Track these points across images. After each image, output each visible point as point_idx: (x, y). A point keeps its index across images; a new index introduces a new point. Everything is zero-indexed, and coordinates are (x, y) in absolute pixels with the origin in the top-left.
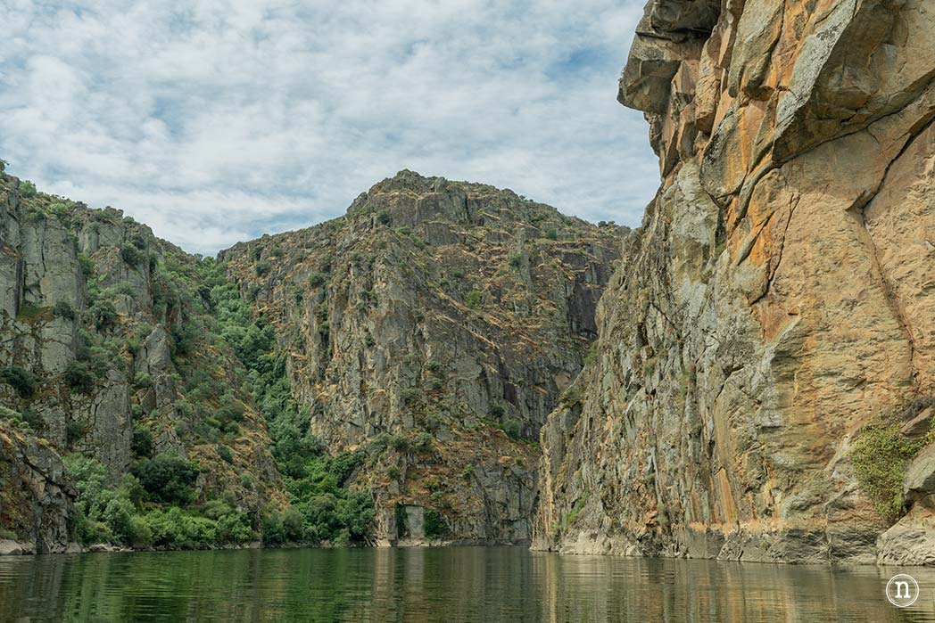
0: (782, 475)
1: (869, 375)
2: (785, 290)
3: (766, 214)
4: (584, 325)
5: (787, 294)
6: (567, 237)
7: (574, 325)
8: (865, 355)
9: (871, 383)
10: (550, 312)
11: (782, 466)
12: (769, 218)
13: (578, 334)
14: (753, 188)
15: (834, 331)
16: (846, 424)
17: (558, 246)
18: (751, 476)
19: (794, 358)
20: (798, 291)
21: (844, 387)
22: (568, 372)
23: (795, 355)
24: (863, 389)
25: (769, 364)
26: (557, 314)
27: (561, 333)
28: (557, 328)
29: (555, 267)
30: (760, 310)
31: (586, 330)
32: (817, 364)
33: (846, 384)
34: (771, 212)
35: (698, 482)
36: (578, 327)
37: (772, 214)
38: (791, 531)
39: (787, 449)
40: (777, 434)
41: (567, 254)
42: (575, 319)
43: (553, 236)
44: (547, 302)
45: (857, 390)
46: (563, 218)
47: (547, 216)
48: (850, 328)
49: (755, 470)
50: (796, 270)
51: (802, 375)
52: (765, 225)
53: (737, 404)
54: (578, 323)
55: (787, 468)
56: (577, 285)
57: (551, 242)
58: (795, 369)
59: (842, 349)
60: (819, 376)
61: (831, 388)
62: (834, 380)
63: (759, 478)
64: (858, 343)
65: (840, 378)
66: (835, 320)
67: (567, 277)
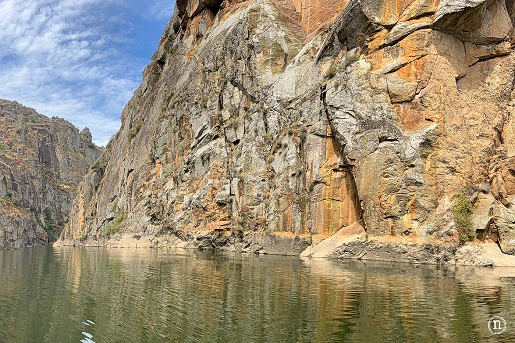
0: (421, 212)
1: (458, 168)
2: (426, 104)
3: (421, 53)
4: (44, 160)
5: (426, 107)
6: (39, 122)
7: (41, 160)
8: (459, 158)
9: (457, 172)
10: (32, 154)
11: (423, 207)
12: (422, 56)
13: (42, 163)
14: (412, 32)
15: (448, 139)
16: (445, 191)
17: (36, 126)
18: (395, 210)
19: (431, 146)
20: (434, 108)
21: (447, 170)
22: (38, 179)
23: (433, 144)
24: (453, 175)
25: (418, 145)
26: (35, 154)
27: (36, 163)
28: (35, 161)
29: (34, 135)
30: (402, 109)
31: (45, 162)
32: (441, 153)
33: (448, 170)
34: (426, 53)
35: (294, 206)
36: (42, 161)
37: (426, 55)
38: (427, 245)
39: (424, 198)
40: (421, 188)
41: (39, 129)
42: (41, 157)
43: (33, 122)
44: (31, 149)
45: (451, 174)
46: (38, 115)
47: (31, 113)
48: (455, 141)
49: (398, 206)
50: (436, 95)
51: (433, 157)
52: (417, 59)
53: (391, 163)
54: (42, 159)
55: (425, 209)
56: (43, 143)
57: (33, 124)
58: (430, 153)
59: (451, 150)
60: (439, 161)
61: (442, 169)
62: (445, 165)
63: (400, 212)
64: (457, 150)
65: (447, 165)
66: (450, 133)
67: (39, 139)
